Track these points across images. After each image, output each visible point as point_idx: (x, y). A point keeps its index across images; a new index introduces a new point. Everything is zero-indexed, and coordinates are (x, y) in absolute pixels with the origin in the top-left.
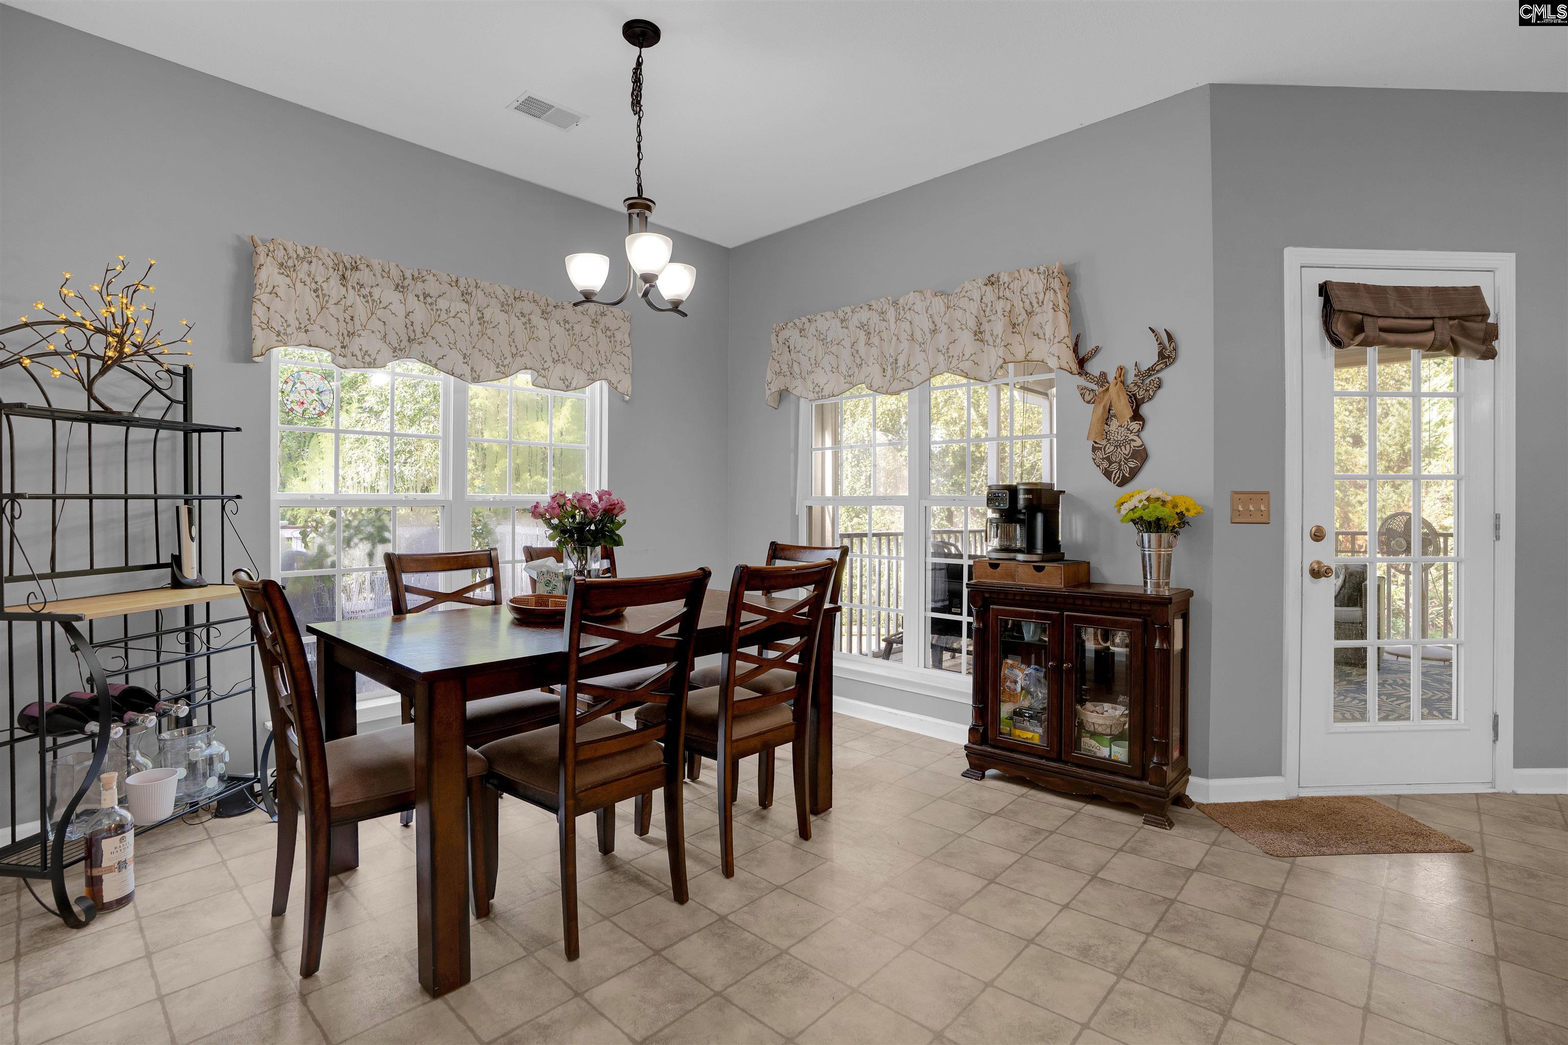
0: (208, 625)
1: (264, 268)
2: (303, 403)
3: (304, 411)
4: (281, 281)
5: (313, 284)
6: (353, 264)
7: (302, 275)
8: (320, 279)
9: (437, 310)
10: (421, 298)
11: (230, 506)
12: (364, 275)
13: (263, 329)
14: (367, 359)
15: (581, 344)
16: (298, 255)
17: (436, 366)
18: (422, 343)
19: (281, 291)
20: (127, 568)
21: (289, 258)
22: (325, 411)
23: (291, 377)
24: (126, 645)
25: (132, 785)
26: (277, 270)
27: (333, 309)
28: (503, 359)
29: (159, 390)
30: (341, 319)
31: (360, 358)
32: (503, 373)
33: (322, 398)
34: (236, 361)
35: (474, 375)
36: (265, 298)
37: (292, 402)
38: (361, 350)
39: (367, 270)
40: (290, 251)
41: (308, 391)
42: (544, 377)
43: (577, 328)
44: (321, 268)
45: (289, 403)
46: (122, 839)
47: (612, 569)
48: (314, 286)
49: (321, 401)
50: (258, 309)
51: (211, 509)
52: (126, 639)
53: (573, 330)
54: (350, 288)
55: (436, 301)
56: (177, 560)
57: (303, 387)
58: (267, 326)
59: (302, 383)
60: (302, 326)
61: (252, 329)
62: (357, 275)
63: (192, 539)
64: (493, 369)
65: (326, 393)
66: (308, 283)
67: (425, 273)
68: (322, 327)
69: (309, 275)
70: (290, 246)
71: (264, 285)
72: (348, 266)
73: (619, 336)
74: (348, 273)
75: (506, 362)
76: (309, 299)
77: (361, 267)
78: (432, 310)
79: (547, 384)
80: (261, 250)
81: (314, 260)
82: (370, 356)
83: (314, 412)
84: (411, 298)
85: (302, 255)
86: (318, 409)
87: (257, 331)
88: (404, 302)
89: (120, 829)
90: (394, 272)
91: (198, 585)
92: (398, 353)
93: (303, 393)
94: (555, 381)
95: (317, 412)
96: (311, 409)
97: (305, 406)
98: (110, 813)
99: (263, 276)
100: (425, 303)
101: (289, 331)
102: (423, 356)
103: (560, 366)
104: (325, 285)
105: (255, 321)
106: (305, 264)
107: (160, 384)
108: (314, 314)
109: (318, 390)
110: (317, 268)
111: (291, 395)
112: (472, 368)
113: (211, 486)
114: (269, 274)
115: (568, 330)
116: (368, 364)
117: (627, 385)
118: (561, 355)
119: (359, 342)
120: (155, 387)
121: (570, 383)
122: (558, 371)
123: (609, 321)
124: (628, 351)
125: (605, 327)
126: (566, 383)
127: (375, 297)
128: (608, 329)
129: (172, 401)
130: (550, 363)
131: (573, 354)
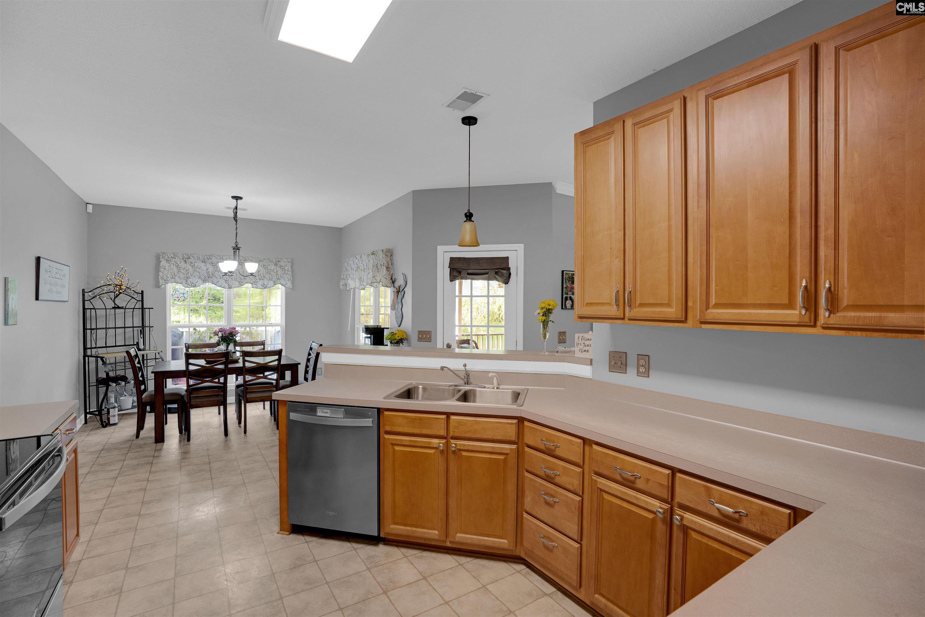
0: (147, 360)
1: (162, 262)
2: (178, 297)
3: (179, 300)
4: (167, 265)
5: (176, 264)
6: (188, 256)
7: (173, 262)
8: (178, 263)
9: (216, 267)
10: (211, 264)
11: (151, 329)
12: (192, 260)
13: (162, 279)
14: (193, 285)
15: (271, 272)
16: (172, 257)
17: (216, 285)
18: (212, 278)
19: (167, 268)
20: (125, 345)
21: (169, 258)
22: (185, 299)
24: (116, 364)
25: (123, 399)
26: (165, 262)
27: (182, 271)
29: (135, 299)
30: (185, 274)
31: (190, 285)
32: (241, 285)
34: (156, 288)
35: (229, 286)
36: (162, 270)
37: (175, 297)
38: (191, 282)
39: (193, 258)
40: (169, 256)
42: (256, 285)
43: (269, 267)
44: (178, 259)
46: (114, 409)
47: (264, 349)
48: (176, 265)
49: (184, 296)
50: (160, 274)
51: (147, 329)
52: (116, 363)
53: (267, 268)
54: (188, 264)
55: (216, 265)
56: (138, 343)
57: (179, 293)
58: (162, 278)
59: (178, 291)
60: (173, 277)
61: (159, 279)
62: (190, 260)
63: (141, 338)
64: (237, 283)
65: (186, 294)
66: (175, 264)
67: (211, 257)
68: (178, 277)
69: (175, 262)
70: (169, 255)
71: (162, 267)
72: (187, 258)
73: (286, 268)
74: (187, 260)
75: (242, 281)
76: (175, 269)
77: (191, 257)
78: (215, 267)
79: (257, 287)
80: (161, 257)
81: (176, 258)
82: (194, 284)
83: (182, 300)
84: (208, 264)
85: (173, 256)
87: (160, 280)
88: (205, 266)
89: (114, 407)
90: (201, 258)
91: (144, 350)
92: (205, 281)
94: (259, 286)
98: (112, 403)
99: (162, 264)
100: (212, 266)
101: (168, 279)
102: (212, 282)
103: (261, 281)
104: (180, 264)
105: (160, 277)
106: (174, 259)
108: (176, 273)
109: (182, 293)
110: (177, 260)
111: (175, 295)
112: (228, 284)
113: (147, 324)
114: (163, 263)
115: (265, 268)
116: (193, 286)
117: (289, 285)
118: (262, 277)
119: (191, 280)
120: (133, 298)
121: (267, 286)
122: (261, 282)
123: (282, 263)
124: (290, 273)
125: (280, 265)
126: (265, 286)
127: (196, 266)
128: (282, 266)
129: (138, 301)
130: (258, 280)
131: (267, 276)
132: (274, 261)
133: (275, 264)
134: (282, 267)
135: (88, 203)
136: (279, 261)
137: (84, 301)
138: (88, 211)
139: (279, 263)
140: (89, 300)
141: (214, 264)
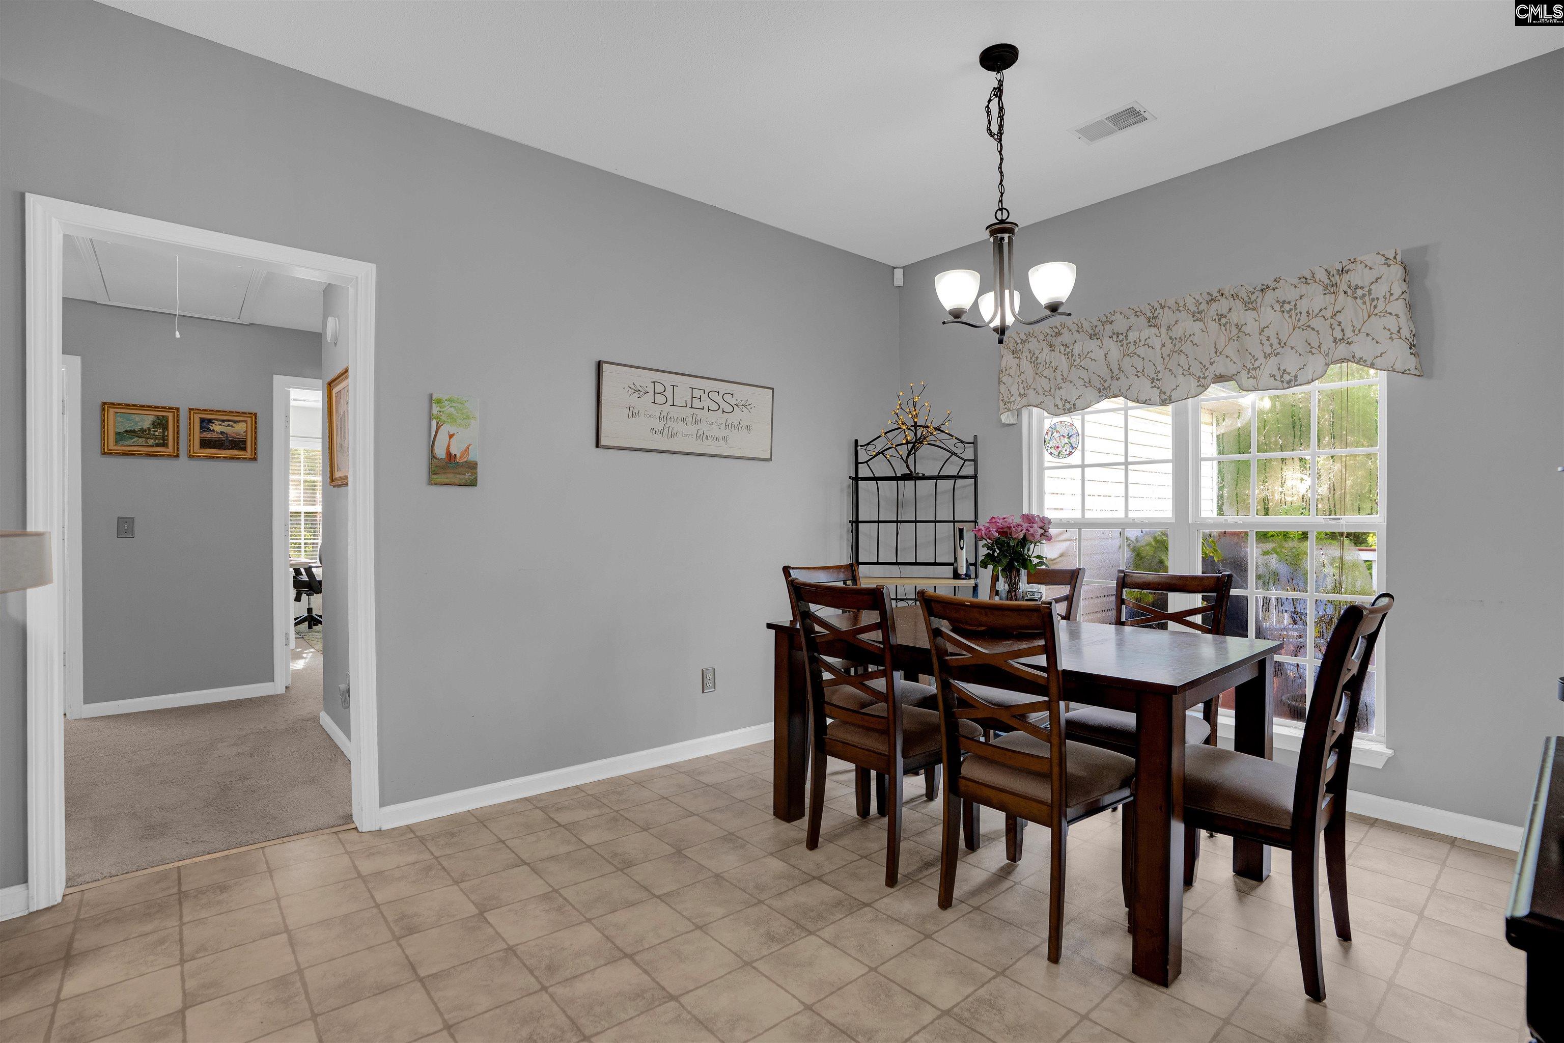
1: (1004, 357)
2: (1058, 447)
3: (1059, 453)
5: (1033, 357)
6: (1056, 330)
15: (1311, 322)
16: (1022, 341)
19: (1012, 372)
22: (1073, 451)
23: (1050, 429)
27: (1046, 372)
28: (1204, 370)
29: (956, 454)
30: (1052, 378)
32: (1203, 386)
33: (1071, 441)
35: (1163, 397)
36: (1004, 379)
37: (1051, 448)
38: (1061, 399)
39: (1067, 331)
40: (1017, 340)
41: (1062, 437)
42: (1254, 378)
43: (1302, 306)
45: (1049, 448)
48: (1033, 359)
49: (1071, 443)
50: (1001, 388)
53: (1296, 309)
57: (1058, 435)
59: (1058, 432)
60: (1024, 392)
63: (961, 548)
65: (1074, 436)
66: (1029, 359)
68: (1034, 389)
72: (1054, 334)
73: (1380, 290)
76: (1030, 371)
79: (1256, 387)
80: (1003, 346)
81: (1031, 340)
83: (1065, 453)
85: (1024, 338)
86: (1068, 450)
93: (1058, 439)
94: (1266, 380)
95: (1068, 453)
96: (1064, 451)
97: (1060, 449)
99: (1003, 363)
101: (1013, 399)
103: (1273, 360)
104: (1040, 355)
105: (1000, 397)
107: (957, 451)
108: (1030, 382)
109: (1068, 435)
111: (1051, 442)
112: (1161, 390)
114: (1007, 360)
115: (1288, 312)
116: (1068, 410)
117: (1399, 354)
118: (1276, 345)
119: (1062, 392)
120: (953, 454)
121: (1296, 376)
122: (1270, 367)
123: (1358, 276)
124: (1398, 307)
125: (1349, 287)
126: (1287, 377)
127: (1076, 352)
128: (1357, 287)
129: (965, 461)
130: (1262, 360)
131: (1297, 341)
132: (1321, 275)
133: (1326, 287)
134: (1360, 292)
135: (895, 268)
136: (1342, 271)
137: (857, 463)
138: (896, 284)
139: (1346, 277)
140: (867, 462)
141: (1121, 337)
